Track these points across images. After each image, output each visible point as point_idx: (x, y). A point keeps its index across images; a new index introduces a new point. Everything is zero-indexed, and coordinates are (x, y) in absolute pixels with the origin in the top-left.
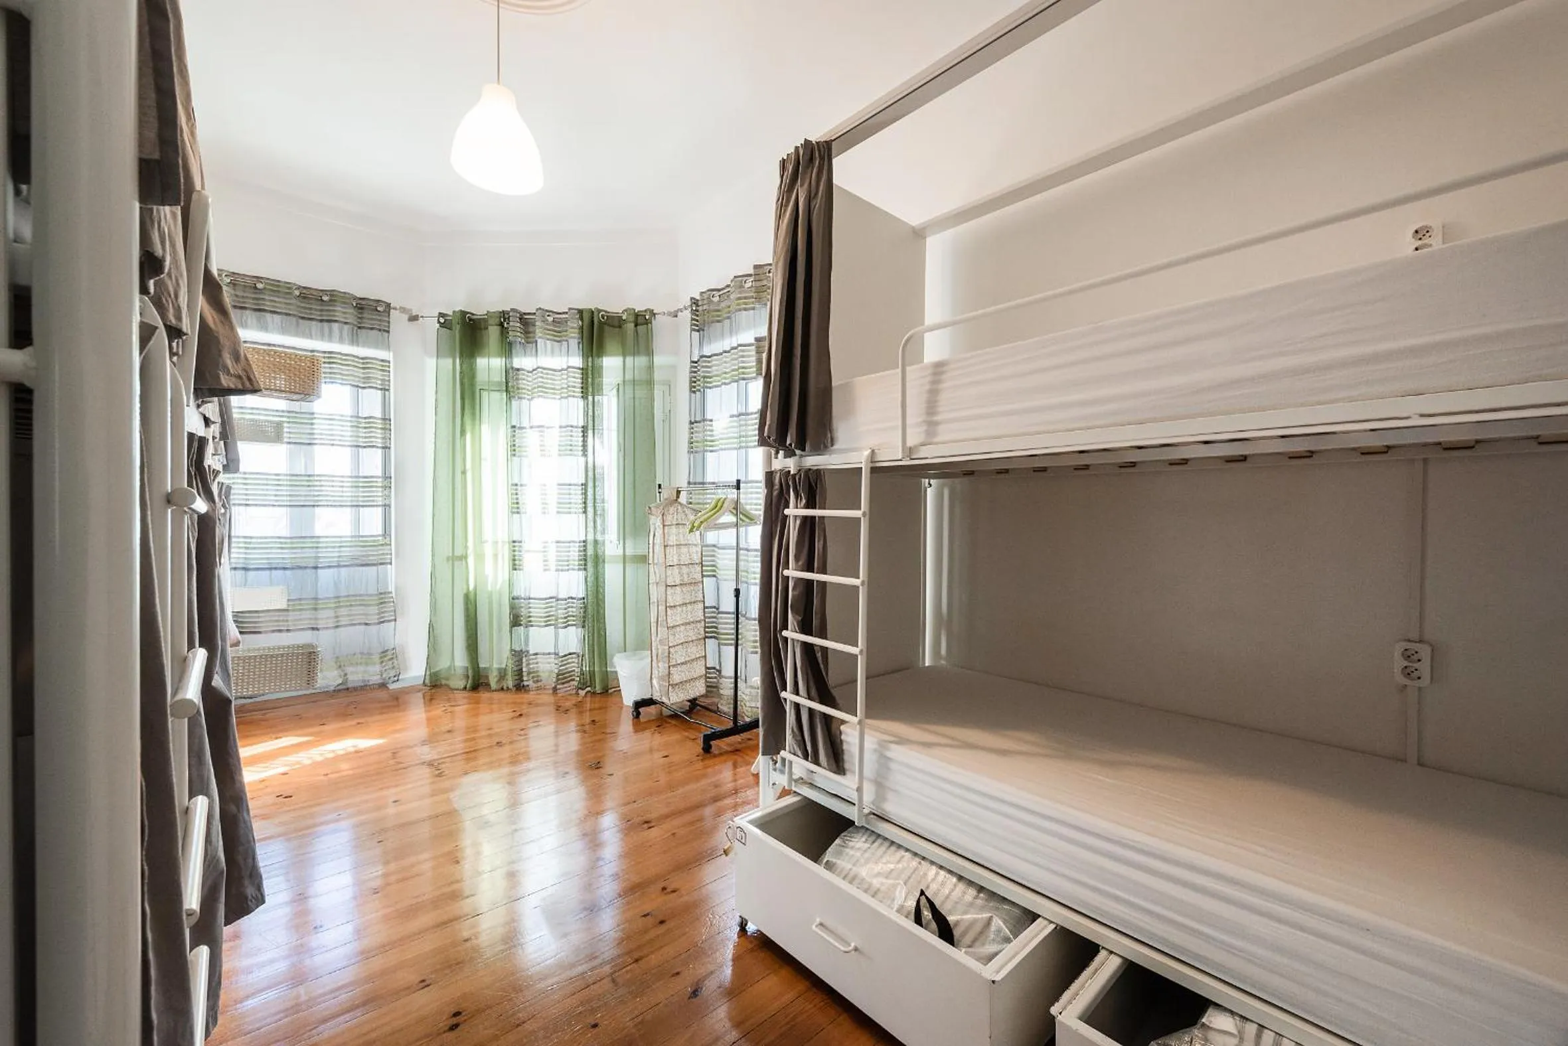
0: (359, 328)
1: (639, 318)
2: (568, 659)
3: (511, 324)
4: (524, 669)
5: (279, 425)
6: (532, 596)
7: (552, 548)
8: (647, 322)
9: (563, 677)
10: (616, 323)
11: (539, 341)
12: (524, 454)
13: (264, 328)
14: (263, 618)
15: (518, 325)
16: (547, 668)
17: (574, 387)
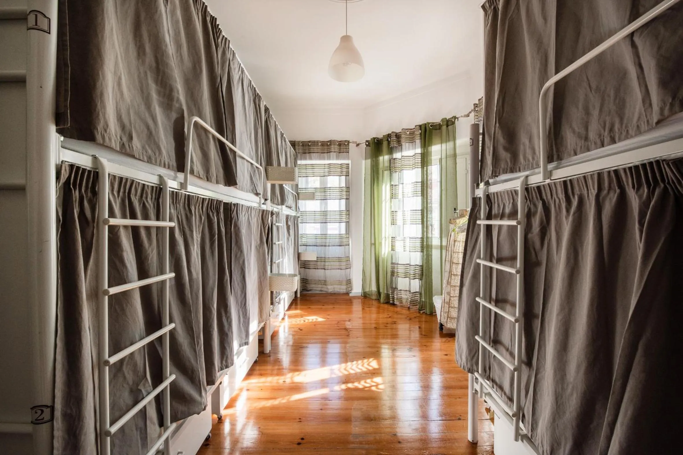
0: (339, 153)
1: (449, 122)
2: (416, 294)
3: (392, 139)
4: (395, 297)
5: (314, 193)
6: (399, 263)
7: (408, 240)
8: (453, 123)
9: (413, 302)
10: (438, 127)
11: (403, 144)
12: (397, 197)
13: (311, 159)
14: (312, 263)
15: (395, 138)
16: (405, 297)
17: (418, 163)
